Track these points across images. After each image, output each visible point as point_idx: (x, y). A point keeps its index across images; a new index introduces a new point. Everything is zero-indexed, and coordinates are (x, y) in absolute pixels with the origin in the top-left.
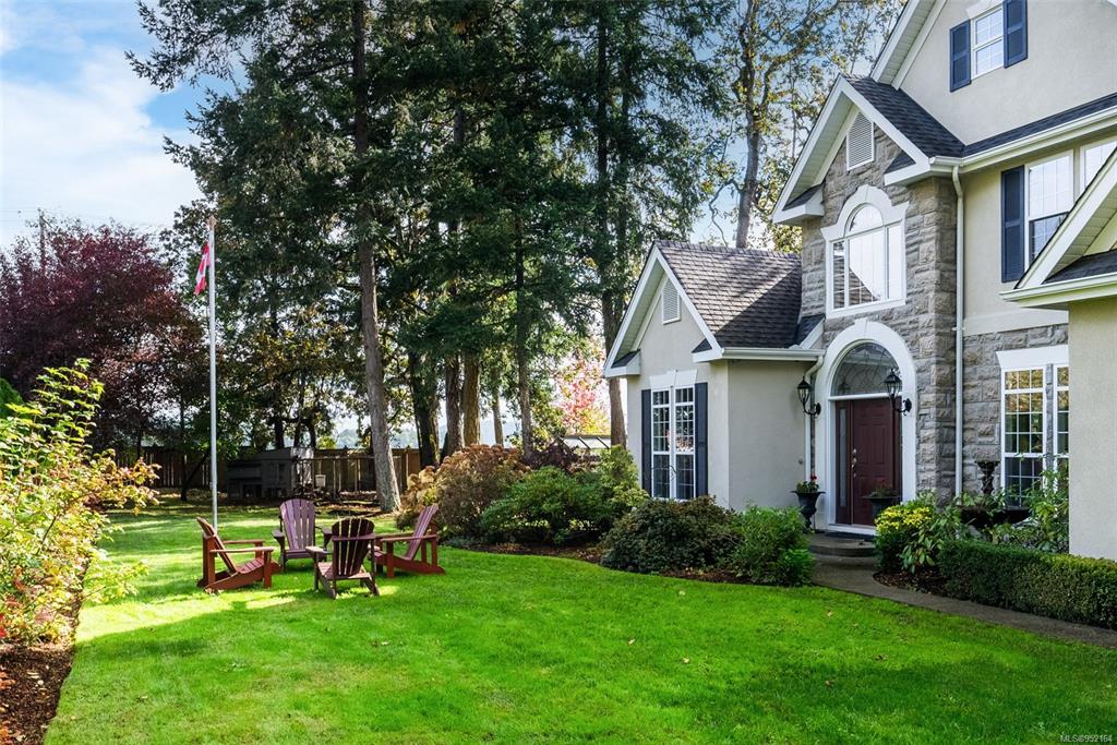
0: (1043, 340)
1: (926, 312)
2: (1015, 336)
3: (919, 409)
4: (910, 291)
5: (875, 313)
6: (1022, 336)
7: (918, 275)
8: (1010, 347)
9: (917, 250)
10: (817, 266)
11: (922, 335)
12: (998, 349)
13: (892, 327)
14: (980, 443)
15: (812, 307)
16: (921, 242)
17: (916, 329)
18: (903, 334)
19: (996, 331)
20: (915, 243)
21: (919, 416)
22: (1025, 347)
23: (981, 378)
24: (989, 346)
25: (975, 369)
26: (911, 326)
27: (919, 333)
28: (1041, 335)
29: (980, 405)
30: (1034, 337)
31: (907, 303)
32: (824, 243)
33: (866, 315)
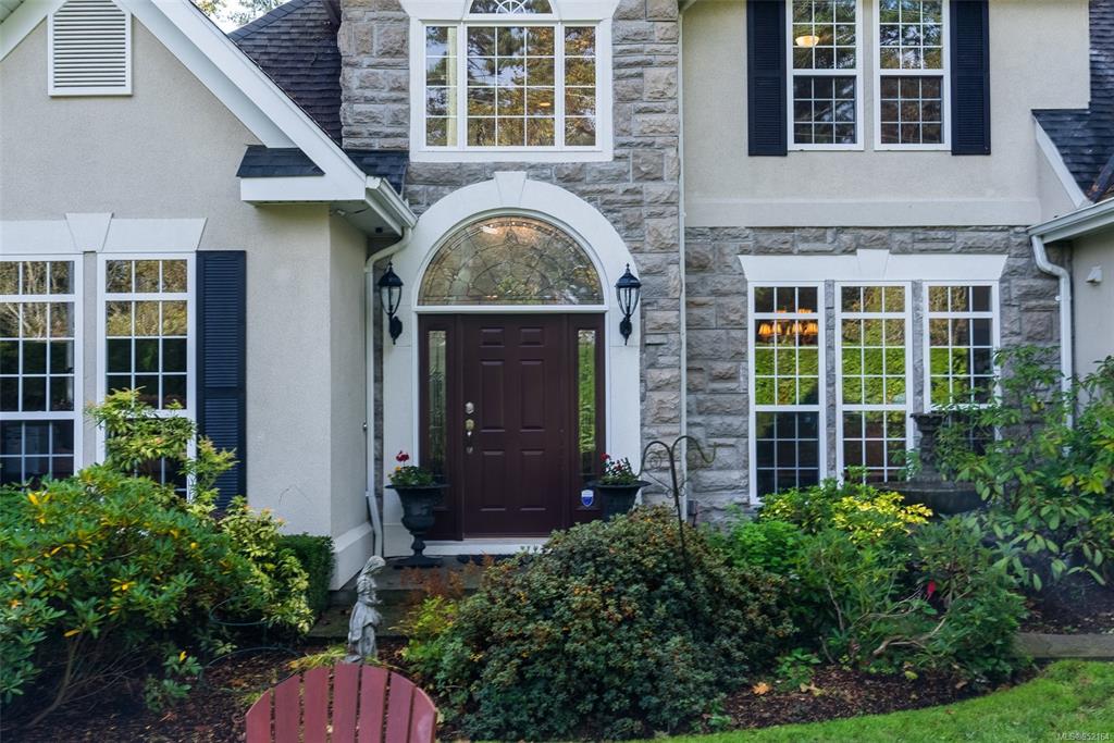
0: (818, 246)
1: (659, 179)
2: (775, 236)
3: (644, 335)
4: (624, 140)
5: (544, 166)
6: (788, 236)
7: (640, 117)
8: (764, 251)
9: (640, 75)
10: (386, 60)
11: (650, 216)
12: (745, 252)
13: (582, 194)
14: (714, 392)
15: (377, 134)
16: (649, 64)
17: (639, 203)
18: (608, 209)
19: (743, 224)
20: (637, 64)
21: (645, 346)
22: (789, 253)
23: (716, 293)
24: (730, 247)
25: (703, 278)
26: (628, 198)
27: (645, 211)
28: (817, 239)
29: (713, 333)
30: (805, 240)
31: (617, 158)
32: (406, 20)
33: (519, 167)
